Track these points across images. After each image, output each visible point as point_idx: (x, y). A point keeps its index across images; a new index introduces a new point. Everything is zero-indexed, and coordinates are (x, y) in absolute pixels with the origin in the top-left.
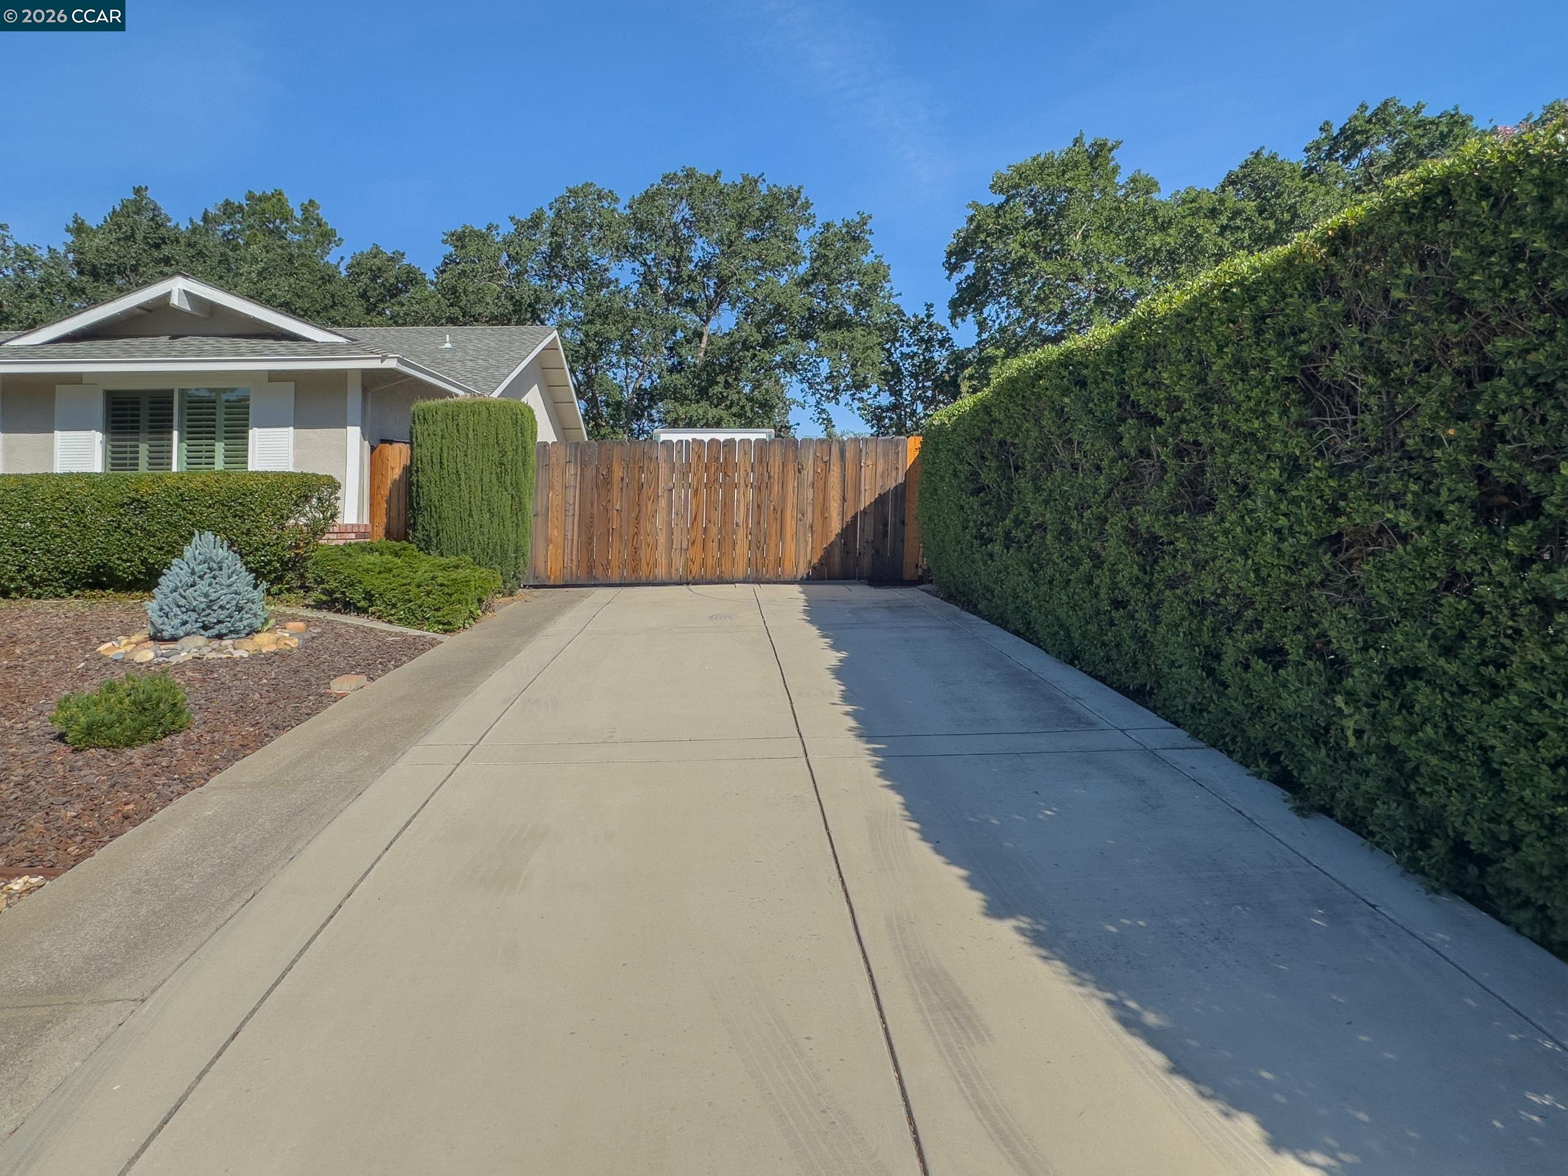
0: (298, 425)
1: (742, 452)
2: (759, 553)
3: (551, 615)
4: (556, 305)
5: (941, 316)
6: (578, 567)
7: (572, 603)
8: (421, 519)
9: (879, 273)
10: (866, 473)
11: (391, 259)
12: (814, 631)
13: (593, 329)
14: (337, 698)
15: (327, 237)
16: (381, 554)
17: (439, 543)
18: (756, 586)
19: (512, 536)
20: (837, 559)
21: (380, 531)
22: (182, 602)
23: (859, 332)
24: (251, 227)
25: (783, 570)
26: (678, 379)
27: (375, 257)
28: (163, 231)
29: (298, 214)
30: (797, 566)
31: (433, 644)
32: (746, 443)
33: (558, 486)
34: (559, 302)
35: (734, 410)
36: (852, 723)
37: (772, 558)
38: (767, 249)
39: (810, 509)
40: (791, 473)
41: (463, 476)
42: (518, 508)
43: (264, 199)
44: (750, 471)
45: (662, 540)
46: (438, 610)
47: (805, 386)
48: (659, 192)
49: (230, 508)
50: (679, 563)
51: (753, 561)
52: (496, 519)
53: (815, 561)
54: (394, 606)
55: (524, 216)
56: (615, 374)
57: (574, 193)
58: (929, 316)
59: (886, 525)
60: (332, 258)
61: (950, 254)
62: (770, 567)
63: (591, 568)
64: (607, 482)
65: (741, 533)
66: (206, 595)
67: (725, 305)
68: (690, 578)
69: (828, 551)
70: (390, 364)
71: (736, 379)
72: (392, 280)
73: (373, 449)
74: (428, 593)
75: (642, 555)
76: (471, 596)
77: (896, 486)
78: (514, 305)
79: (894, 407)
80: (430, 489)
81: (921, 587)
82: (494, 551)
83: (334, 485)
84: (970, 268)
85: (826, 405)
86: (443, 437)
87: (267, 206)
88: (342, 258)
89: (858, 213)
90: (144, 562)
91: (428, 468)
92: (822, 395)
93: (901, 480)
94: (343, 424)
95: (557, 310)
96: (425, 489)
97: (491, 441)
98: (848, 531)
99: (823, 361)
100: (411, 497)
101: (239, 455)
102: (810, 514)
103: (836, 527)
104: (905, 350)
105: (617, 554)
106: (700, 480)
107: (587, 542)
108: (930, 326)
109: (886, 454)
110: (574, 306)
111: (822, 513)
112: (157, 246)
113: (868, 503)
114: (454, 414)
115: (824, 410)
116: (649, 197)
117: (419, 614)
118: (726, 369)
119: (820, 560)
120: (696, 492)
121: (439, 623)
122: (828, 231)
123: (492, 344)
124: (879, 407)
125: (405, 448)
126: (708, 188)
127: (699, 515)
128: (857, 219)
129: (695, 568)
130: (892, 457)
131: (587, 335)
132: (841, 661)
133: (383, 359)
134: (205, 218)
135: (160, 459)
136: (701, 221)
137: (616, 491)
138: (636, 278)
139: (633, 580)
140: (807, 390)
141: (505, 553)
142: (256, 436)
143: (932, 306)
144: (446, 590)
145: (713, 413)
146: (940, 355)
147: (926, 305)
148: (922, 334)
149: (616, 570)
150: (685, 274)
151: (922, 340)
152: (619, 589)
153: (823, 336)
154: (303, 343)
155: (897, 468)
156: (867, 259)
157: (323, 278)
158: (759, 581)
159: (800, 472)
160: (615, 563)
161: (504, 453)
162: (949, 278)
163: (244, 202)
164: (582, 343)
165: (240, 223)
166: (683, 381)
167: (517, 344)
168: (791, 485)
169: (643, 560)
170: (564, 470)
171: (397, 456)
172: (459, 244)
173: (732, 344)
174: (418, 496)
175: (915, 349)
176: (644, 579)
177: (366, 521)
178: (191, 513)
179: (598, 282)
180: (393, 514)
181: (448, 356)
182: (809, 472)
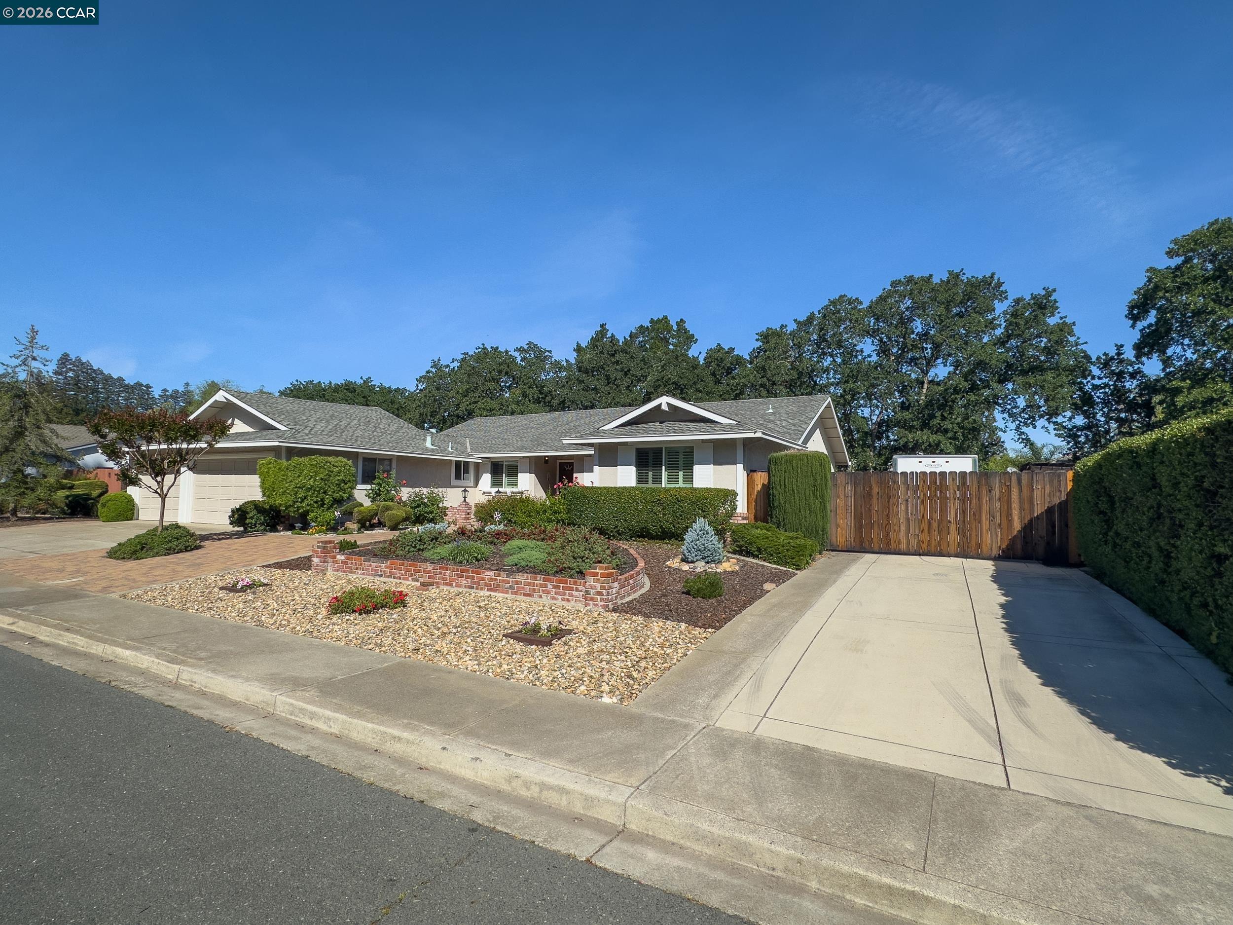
0: (716, 463)
1: (951, 480)
2: (965, 540)
3: (846, 566)
4: (824, 373)
5: (1129, 354)
6: (854, 541)
7: (854, 560)
8: (775, 512)
9: (1065, 328)
10: (1037, 494)
11: (727, 352)
12: (995, 586)
13: (850, 385)
14: (768, 591)
15: (690, 339)
16: (761, 529)
17: (785, 524)
18: (964, 560)
19: (821, 523)
20: (1019, 546)
21: (752, 517)
22: (695, 547)
23: (1049, 376)
24: (652, 338)
25: (982, 551)
26: (907, 415)
27: (719, 351)
28: (616, 347)
29: (675, 328)
30: (991, 549)
31: (795, 574)
32: (954, 474)
33: (842, 496)
34: (827, 371)
35: (949, 435)
36: (1004, 626)
37: (973, 543)
38: (970, 323)
39: (998, 514)
40: (984, 492)
41: (796, 492)
42: (824, 508)
43: (659, 321)
44: (956, 490)
45: (903, 528)
46: (793, 558)
47: (1006, 415)
48: (889, 294)
49: (697, 505)
50: (914, 542)
51: (961, 544)
52: (812, 514)
53: (1004, 546)
54: (772, 555)
55: (802, 318)
56: (862, 411)
57: (833, 303)
58: (1119, 354)
59: (1054, 526)
60: (692, 352)
61: (1132, 308)
62: (973, 549)
63: (862, 542)
64: (869, 495)
65: (953, 527)
66: (704, 545)
67: (940, 361)
68: (921, 552)
69: (1013, 540)
70: (759, 435)
71: (950, 413)
72: (729, 365)
73: (748, 475)
74: (787, 550)
75: (892, 537)
76: (808, 552)
77: (1060, 503)
78: (798, 374)
79: (1088, 427)
80: (780, 497)
81: (1082, 569)
82: (812, 530)
83: (734, 494)
84: (1152, 317)
85: (1024, 429)
86: (785, 472)
87: (661, 326)
88: (700, 353)
89: (1044, 289)
90: (661, 527)
91: (778, 487)
92: (1021, 422)
93: (1063, 498)
94: (735, 463)
95: (825, 376)
96: (777, 497)
97: (809, 474)
98: (1028, 528)
99: (1019, 397)
100: (769, 501)
101: (689, 478)
102: (998, 518)
103: (1017, 526)
104: (1097, 382)
105: (876, 535)
106: (925, 495)
107: (859, 527)
108: (1121, 361)
109: (1051, 482)
110: (835, 372)
111: (1007, 517)
112: (613, 355)
113: (1040, 512)
114: (790, 459)
115: (1023, 433)
116: (882, 299)
117: (784, 560)
118: (942, 407)
119: (1007, 546)
120: (923, 502)
121: (794, 565)
122: (1019, 304)
123: (795, 409)
124: (1074, 427)
125: (766, 474)
126: (924, 288)
127: (925, 515)
128: (1043, 293)
129: (924, 546)
130: (1055, 482)
131: (845, 391)
132: (1006, 601)
133: (755, 433)
134: (631, 336)
135: (657, 479)
136: (919, 308)
137: (875, 500)
138: (874, 348)
139: (887, 551)
140: (1008, 418)
141: (817, 531)
142: (697, 468)
143: (1122, 346)
144: (796, 549)
145: (934, 438)
146: (1131, 385)
147: (1116, 345)
148: (1113, 368)
149: (876, 545)
150: (909, 343)
151: (1113, 373)
152: (879, 555)
153: (1020, 379)
154: (717, 424)
155: (1060, 491)
156: (1052, 321)
157: (693, 366)
158: (966, 557)
159: (990, 491)
160: (875, 540)
161: (815, 480)
162: (1133, 326)
163: (649, 325)
164: (842, 396)
165: (647, 336)
166: (910, 416)
167: (809, 408)
168: (985, 499)
169: (892, 539)
170: (845, 487)
171: (761, 478)
172: (765, 341)
173: (946, 390)
174: (773, 500)
175: (1105, 380)
176: (893, 550)
177: (746, 512)
178: (681, 507)
179: (850, 353)
180: (758, 508)
181: (772, 418)
182: (996, 492)
